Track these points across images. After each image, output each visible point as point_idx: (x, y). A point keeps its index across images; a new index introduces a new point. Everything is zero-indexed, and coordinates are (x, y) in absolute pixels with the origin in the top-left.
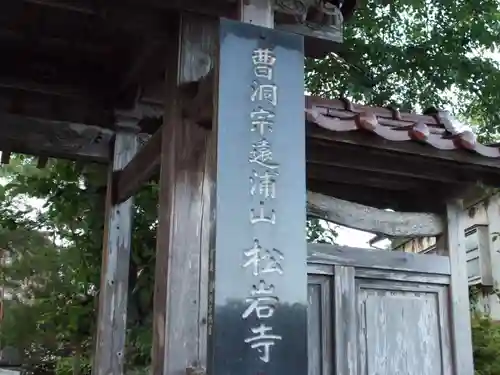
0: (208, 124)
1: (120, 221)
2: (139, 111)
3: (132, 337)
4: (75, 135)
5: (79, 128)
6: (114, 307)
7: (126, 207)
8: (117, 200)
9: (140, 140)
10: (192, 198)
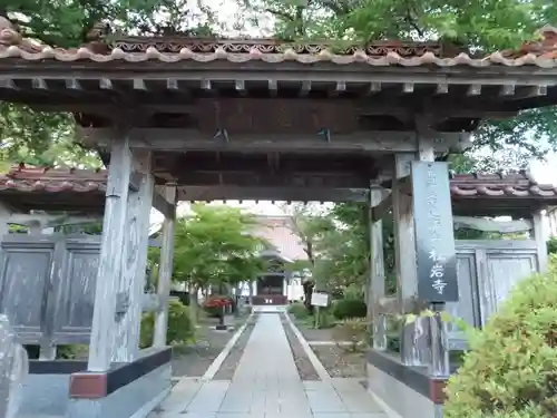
0: (411, 195)
1: (377, 229)
2: (381, 179)
3: (387, 280)
4: (351, 194)
5: (354, 190)
6: (378, 268)
7: (379, 224)
8: (374, 220)
9: (383, 193)
10: (408, 226)
